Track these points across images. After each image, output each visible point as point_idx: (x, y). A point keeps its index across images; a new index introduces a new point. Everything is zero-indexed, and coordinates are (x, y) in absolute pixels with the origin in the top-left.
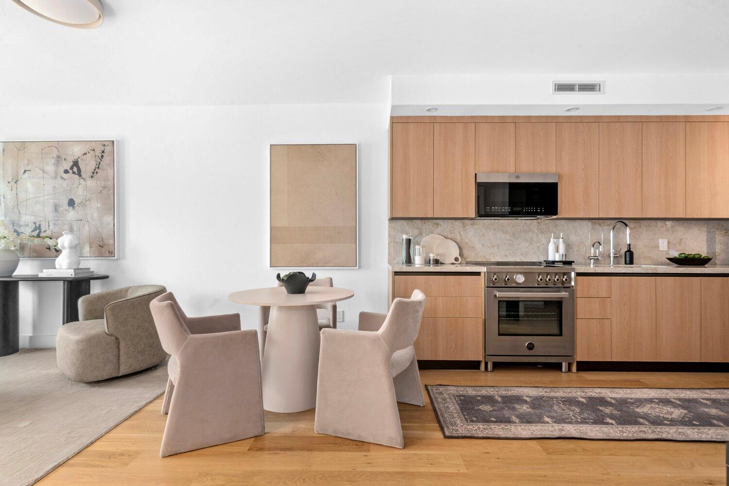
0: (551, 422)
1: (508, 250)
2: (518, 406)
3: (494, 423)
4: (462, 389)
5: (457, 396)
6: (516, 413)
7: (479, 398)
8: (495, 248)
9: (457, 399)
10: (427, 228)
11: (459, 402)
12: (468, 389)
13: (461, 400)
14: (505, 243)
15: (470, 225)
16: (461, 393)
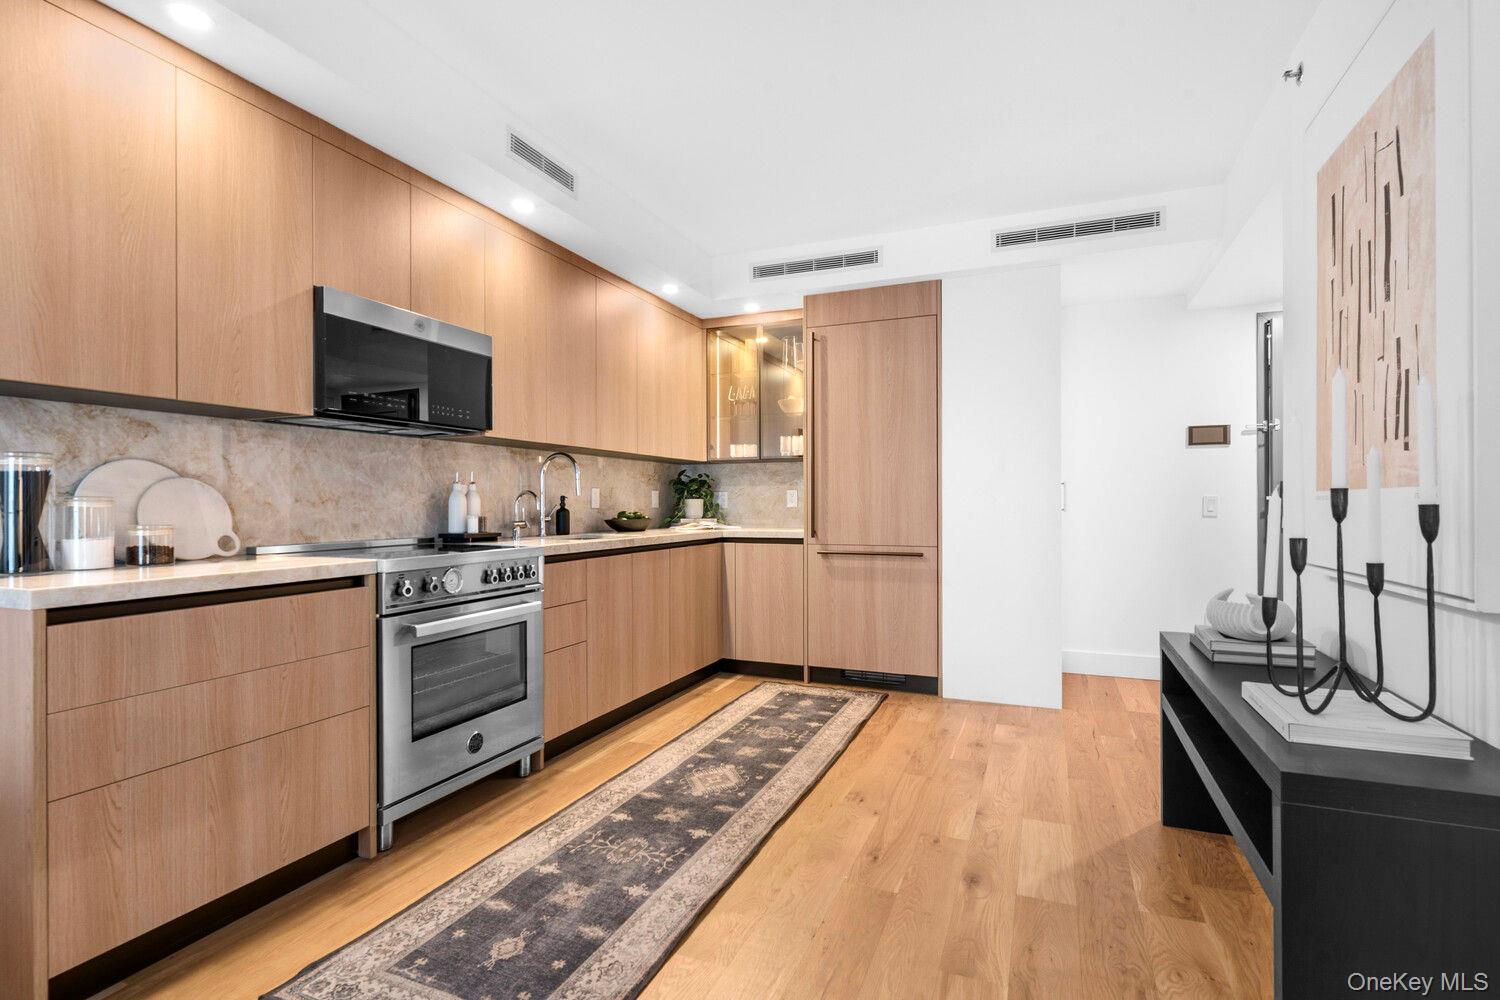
0: (648, 893)
1: (360, 510)
2: (557, 898)
3: (571, 972)
4: (387, 937)
5: (400, 965)
6: (574, 916)
7: (460, 933)
8: (329, 505)
9: (413, 976)
10: (101, 436)
11: (430, 979)
12: (401, 926)
13: (426, 970)
14: (353, 493)
15: (260, 439)
16: (399, 948)
